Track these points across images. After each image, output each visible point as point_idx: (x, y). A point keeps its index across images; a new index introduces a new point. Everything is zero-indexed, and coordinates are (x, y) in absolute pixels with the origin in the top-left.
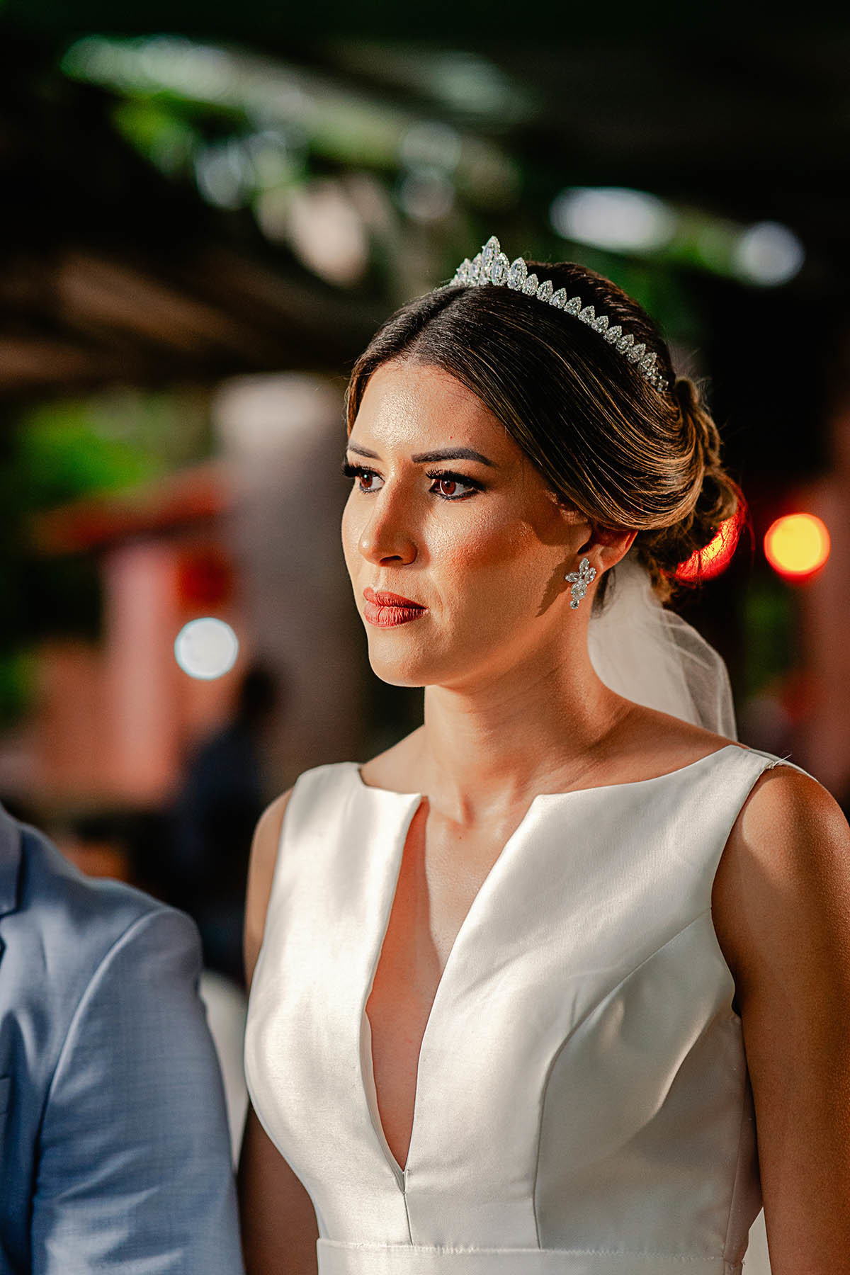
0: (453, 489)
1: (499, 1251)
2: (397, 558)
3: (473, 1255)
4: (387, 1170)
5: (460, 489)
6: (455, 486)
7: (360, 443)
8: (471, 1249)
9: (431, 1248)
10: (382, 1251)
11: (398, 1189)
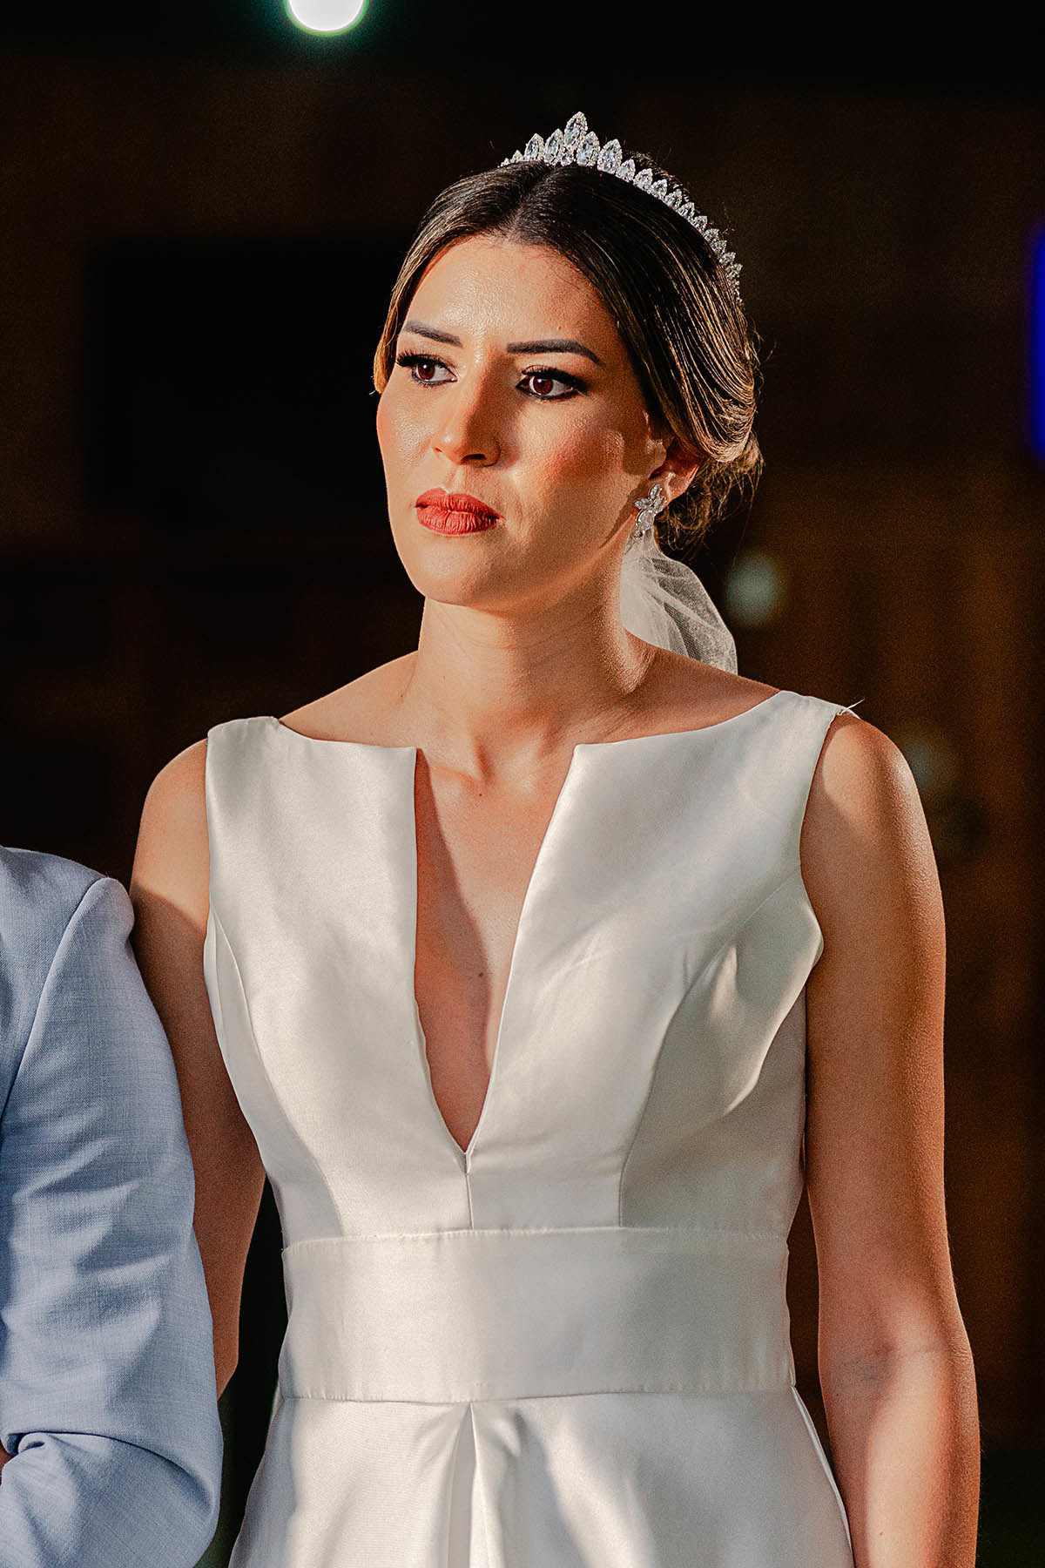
0: (549, 387)
1: (577, 1230)
2: (482, 457)
3: (549, 1236)
4: (446, 1151)
5: (557, 388)
6: (552, 383)
7: (434, 324)
8: (544, 1231)
9: (496, 1232)
10: (427, 1240)
11: (459, 1170)
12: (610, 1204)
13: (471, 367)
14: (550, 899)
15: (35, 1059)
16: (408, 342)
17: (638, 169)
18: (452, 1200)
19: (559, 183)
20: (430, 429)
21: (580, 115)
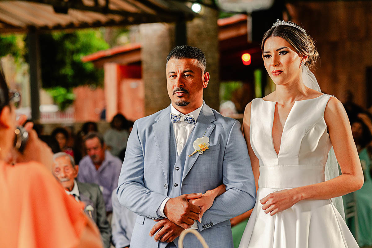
1: (293, 166)
2: (277, 65)
3: (289, 166)
4: (276, 155)
5: (284, 53)
7: (267, 51)
8: (288, 166)
9: (282, 166)
10: (274, 167)
11: (277, 157)
12: (297, 162)
13: (273, 54)
14: (289, 122)
15: (228, 144)
16: (265, 54)
17: (292, 24)
18: (276, 161)
19: (277, 28)
20: (270, 63)
21: (278, 19)
